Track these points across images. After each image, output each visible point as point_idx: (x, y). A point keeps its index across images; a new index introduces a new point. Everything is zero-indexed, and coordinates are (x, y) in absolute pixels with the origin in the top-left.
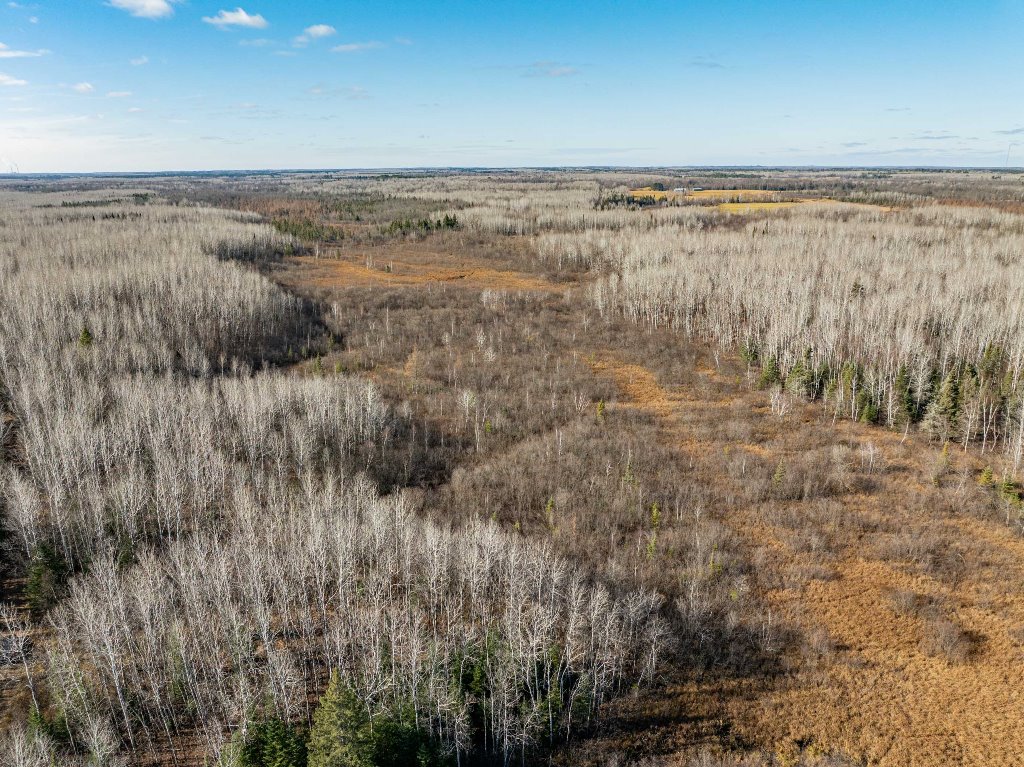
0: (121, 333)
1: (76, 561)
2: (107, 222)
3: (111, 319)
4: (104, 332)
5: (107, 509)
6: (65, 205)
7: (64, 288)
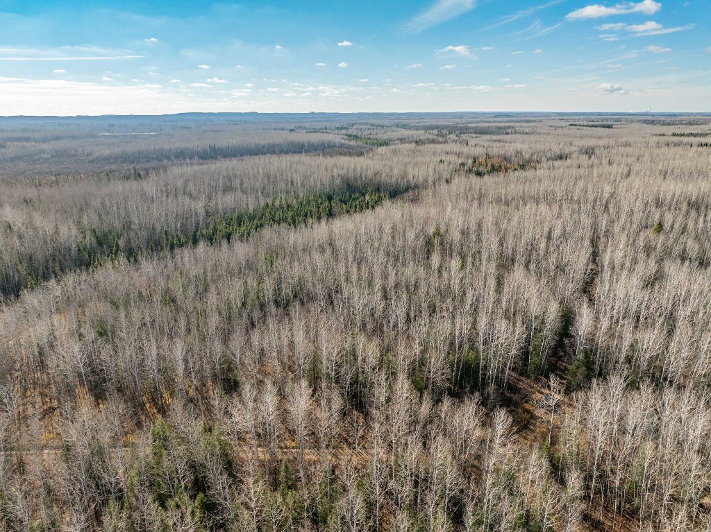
0: (684, 230)
1: (601, 370)
2: (701, 149)
3: (680, 219)
4: (672, 227)
5: (632, 346)
6: (674, 135)
7: (655, 191)
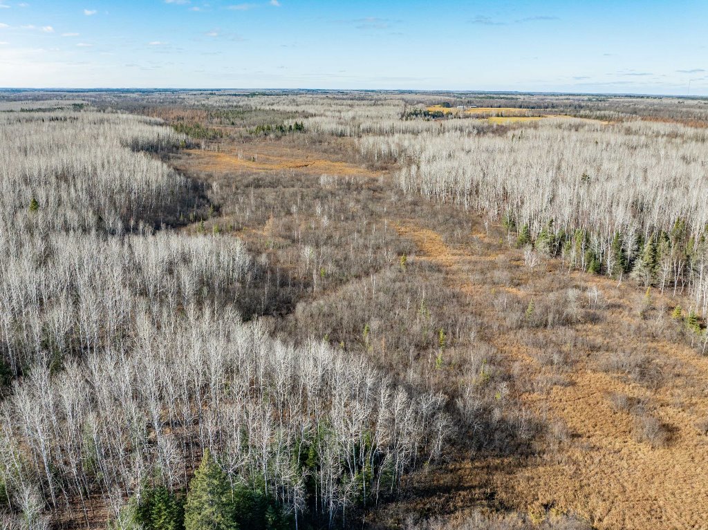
0: (60, 203)
1: (19, 369)
2: (53, 123)
3: (52, 192)
4: (47, 201)
5: (44, 330)
6: (23, 110)
7: (20, 169)
